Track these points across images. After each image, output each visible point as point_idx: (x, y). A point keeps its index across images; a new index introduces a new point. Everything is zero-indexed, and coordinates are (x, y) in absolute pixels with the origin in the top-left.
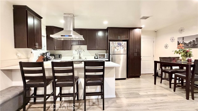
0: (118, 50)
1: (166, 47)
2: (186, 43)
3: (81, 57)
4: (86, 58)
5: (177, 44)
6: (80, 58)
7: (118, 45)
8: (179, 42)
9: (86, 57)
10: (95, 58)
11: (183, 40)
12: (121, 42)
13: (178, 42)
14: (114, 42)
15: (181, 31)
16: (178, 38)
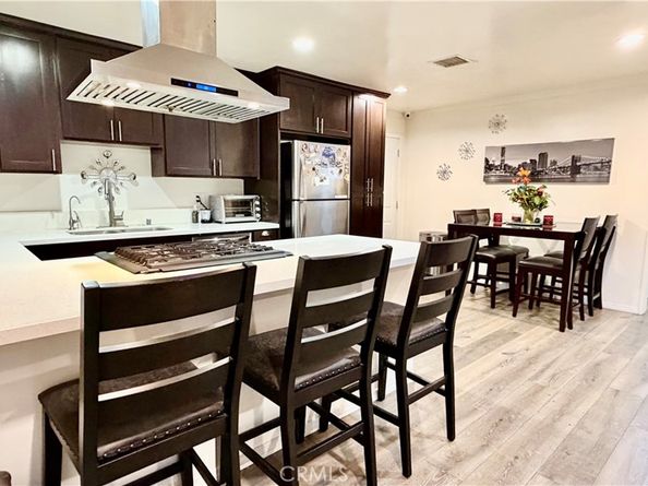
0: (326, 182)
1: (444, 174)
2: (510, 167)
3: (117, 213)
4: (149, 222)
5: (483, 169)
6: (114, 220)
7: (326, 160)
8: (491, 163)
9: (148, 215)
10: (195, 220)
11: (503, 155)
12: (335, 148)
13: (487, 161)
14: (312, 145)
15: (497, 124)
16: (487, 148)
